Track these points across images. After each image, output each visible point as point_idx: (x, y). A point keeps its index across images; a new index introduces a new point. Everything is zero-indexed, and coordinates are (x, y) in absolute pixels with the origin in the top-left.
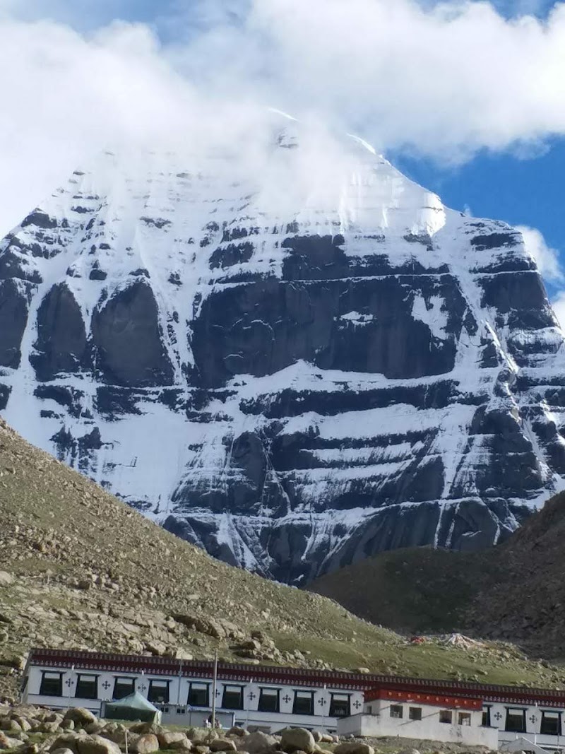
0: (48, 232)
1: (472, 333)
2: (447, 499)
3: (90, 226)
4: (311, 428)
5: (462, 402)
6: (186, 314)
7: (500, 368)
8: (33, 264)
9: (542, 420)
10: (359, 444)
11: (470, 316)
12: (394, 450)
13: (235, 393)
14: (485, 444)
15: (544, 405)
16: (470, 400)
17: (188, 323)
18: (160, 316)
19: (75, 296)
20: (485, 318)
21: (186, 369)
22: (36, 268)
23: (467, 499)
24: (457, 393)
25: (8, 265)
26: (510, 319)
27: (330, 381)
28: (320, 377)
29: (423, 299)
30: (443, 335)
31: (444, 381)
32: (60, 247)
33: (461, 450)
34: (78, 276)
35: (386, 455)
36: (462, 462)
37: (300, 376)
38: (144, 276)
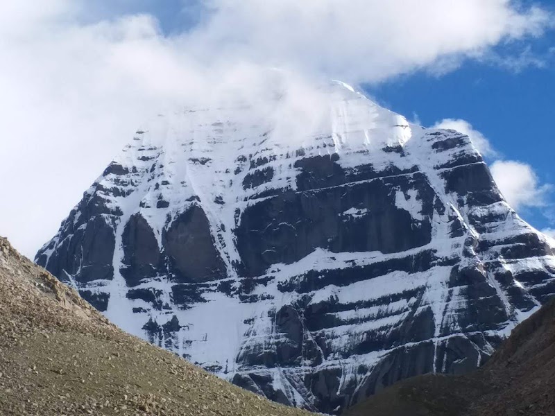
0: (123, 178)
1: (441, 213)
2: (439, 337)
3: (153, 170)
4: (332, 297)
5: (441, 264)
6: (230, 224)
7: (465, 236)
8: (115, 202)
9: (501, 271)
10: (368, 304)
11: (438, 201)
12: (395, 306)
13: (273, 278)
14: (462, 293)
15: (501, 259)
16: (446, 262)
17: (232, 231)
18: (211, 228)
19: (148, 222)
20: (450, 201)
21: (235, 264)
22: (117, 205)
23: (454, 335)
24: (436, 258)
25: (97, 205)
26: (469, 200)
27: (341, 260)
28: (333, 258)
29: (402, 192)
30: (420, 217)
31: (425, 251)
32: (133, 188)
33: (445, 299)
34: (148, 207)
35: (389, 310)
36: (446, 308)
37: (319, 260)
38: (196, 201)
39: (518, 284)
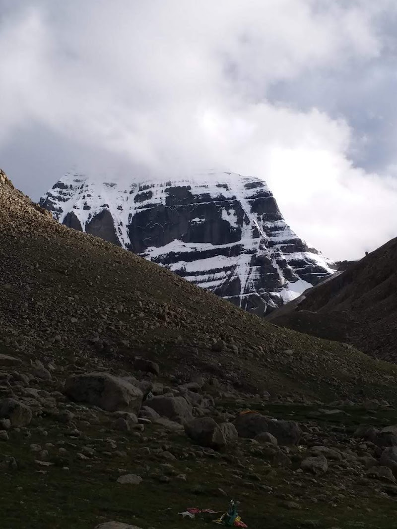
0: (64, 191)
1: (247, 224)
2: (243, 294)
3: (82, 188)
4: (182, 268)
5: (246, 253)
6: (126, 222)
7: (261, 238)
8: (58, 204)
9: (280, 259)
10: (203, 273)
11: (246, 216)
12: (218, 275)
13: (149, 255)
14: (257, 270)
15: (280, 252)
16: (249, 252)
17: (127, 226)
18: (115, 224)
19: (78, 217)
20: (253, 217)
21: (127, 245)
22: (60, 206)
23: (251, 294)
24: (243, 249)
25: (48, 205)
26: (263, 217)
27: (189, 247)
28: (184, 246)
29: (226, 211)
30: (235, 226)
31: (237, 245)
32: (70, 197)
33: (247, 273)
34: (78, 209)
35: (215, 277)
36: (248, 278)
37: (176, 246)
38: (107, 207)
39: (289, 267)
